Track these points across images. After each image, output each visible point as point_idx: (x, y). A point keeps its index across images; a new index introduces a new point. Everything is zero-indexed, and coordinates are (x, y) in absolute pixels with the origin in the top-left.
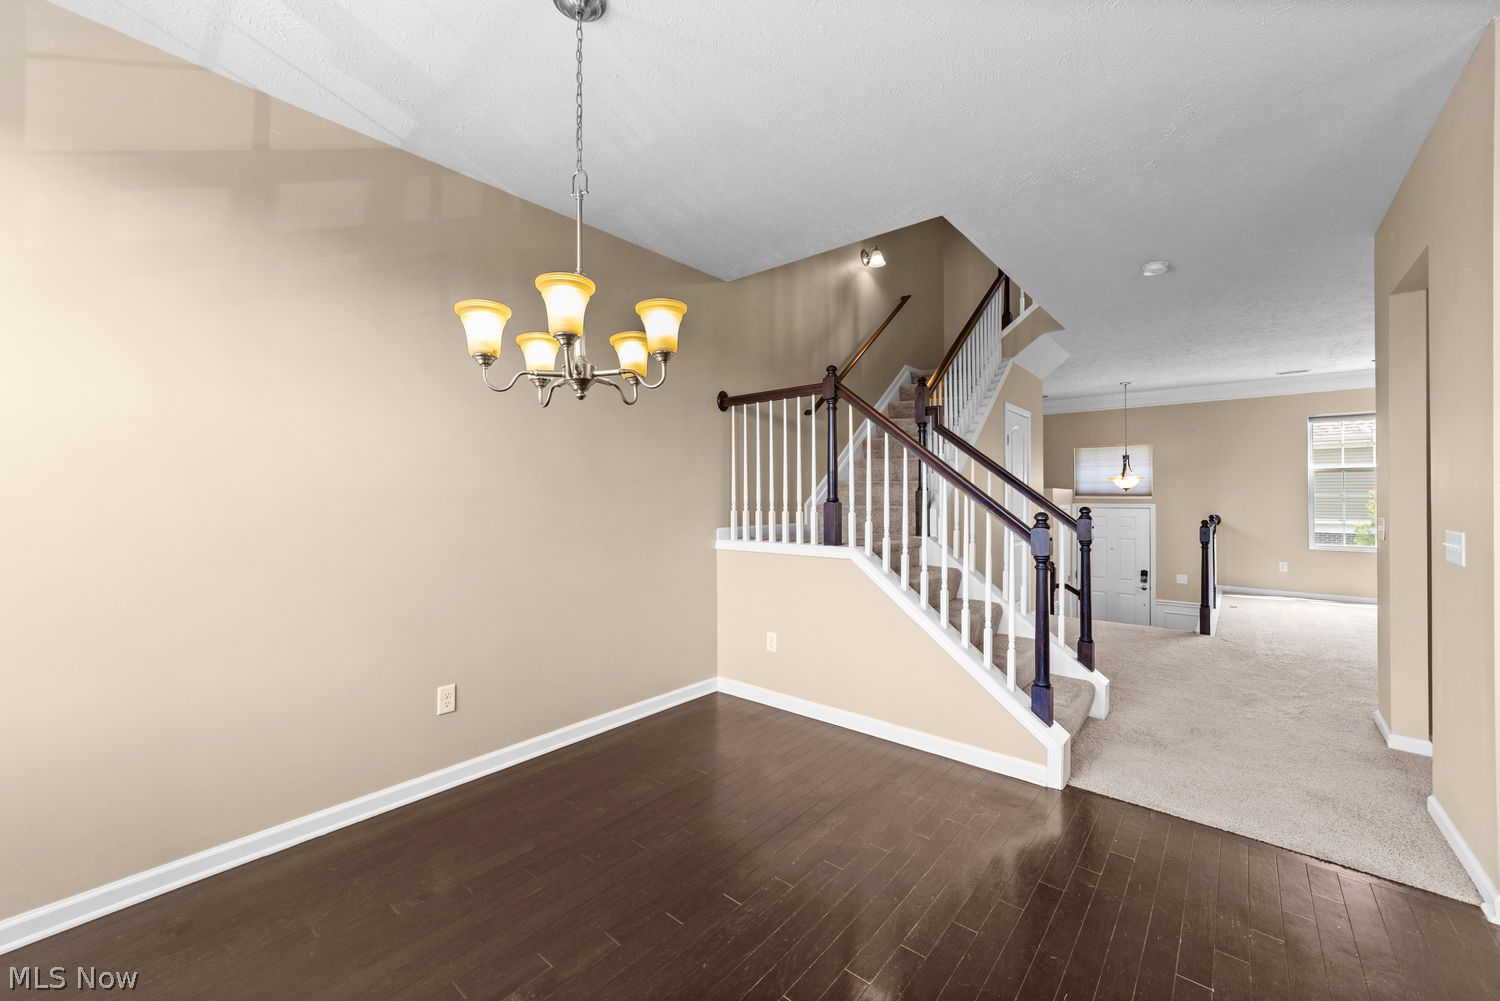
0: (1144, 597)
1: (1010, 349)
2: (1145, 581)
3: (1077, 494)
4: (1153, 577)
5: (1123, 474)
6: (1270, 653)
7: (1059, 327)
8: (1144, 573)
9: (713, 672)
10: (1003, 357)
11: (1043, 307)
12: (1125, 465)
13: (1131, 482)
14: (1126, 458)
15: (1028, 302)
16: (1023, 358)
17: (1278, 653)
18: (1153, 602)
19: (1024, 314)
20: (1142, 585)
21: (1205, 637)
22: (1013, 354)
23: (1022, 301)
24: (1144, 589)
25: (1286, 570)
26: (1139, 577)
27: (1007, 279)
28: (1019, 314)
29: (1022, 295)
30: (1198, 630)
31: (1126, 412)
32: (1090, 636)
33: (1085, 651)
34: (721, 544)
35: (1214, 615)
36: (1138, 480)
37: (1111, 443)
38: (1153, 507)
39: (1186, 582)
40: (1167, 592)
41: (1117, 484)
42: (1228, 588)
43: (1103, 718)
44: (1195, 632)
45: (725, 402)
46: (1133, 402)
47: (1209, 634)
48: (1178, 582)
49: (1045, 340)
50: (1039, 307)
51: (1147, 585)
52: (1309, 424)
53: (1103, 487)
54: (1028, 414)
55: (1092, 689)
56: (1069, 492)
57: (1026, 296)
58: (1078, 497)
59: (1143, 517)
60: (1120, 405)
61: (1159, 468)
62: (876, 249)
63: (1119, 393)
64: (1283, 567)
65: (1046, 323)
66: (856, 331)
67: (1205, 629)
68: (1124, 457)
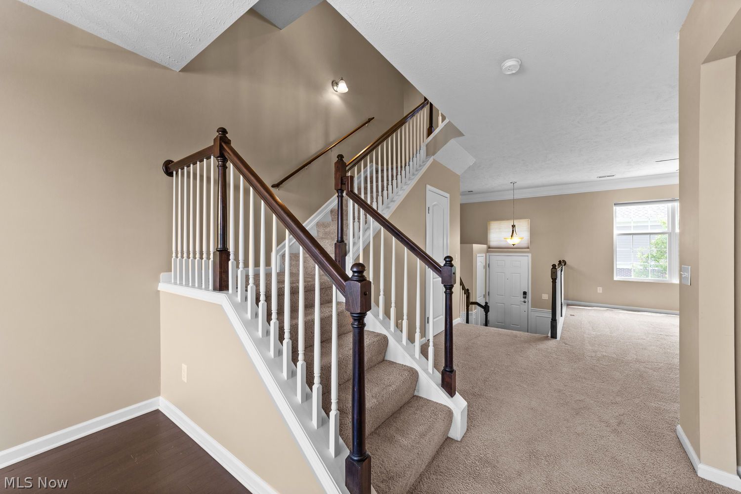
0: (525, 306)
1: (431, 150)
2: (525, 298)
3: (489, 248)
4: (529, 296)
5: (512, 236)
6: (593, 354)
7: (461, 134)
8: (525, 293)
9: (158, 393)
10: (427, 156)
11: (452, 121)
12: (513, 230)
13: (516, 241)
14: (513, 226)
15: (444, 118)
16: (441, 156)
17: (599, 355)
18: (530, 310)
19: (441, 125)
20: (523, 300)
21: (554, 341)
22: (433, 154)
23: (440, 118)
24: (525, 302)
25: (601, 292)
26: (522, 295)
27: (431, 105)
28: (438, 127)
29: (440, 115)
30: (549, 335)
31: (514, 201)
32: (451, 367)
33: (447, 379)
34: (162, 287)
35: (560, 321)
36: (520, 240)
37: (508, 219)
38: (530, 255)
39: (547, 299)
40: (537, 304)
41: (509, 242)
42: (570, 302)
43: (459, 440)
44: (548, 336)
45: (169, 168)
46: (519, 195)
47: (556, 338)
48: (543, 298)
49: (453, 143)
50: (449, 122)
51: (526, 300)
52: (614, 208)
53: (502, 244)
54: (448, 195)
55: (449, 414)
56: (485, 246)
57: (442, 115)
58: (489, 249)
59: (524, 262)
60: (511, 197)
61: (533, 233)
62: (342, 79)
63: (511, 190)
64: (600, 290)
65: (453, 132)
66: (326, 134)
67: (554, 336)
68: (512, 226)
